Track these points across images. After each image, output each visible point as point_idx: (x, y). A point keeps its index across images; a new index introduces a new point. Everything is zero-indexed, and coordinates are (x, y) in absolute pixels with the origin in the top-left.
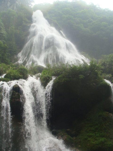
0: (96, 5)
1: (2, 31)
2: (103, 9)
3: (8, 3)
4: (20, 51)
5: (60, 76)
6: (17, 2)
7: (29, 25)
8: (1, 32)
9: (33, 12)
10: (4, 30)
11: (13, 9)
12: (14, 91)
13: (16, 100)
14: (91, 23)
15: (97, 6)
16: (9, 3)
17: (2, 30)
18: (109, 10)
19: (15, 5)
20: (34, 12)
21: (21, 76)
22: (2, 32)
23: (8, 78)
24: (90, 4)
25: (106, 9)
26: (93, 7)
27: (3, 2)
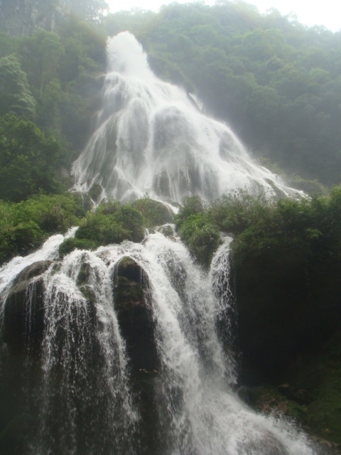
0: (287, 16)
1: (23, 96)
2: (307, 27)
3: (33, 11)
4: (76, 157)
5: (247, 232)
6: (59, 9)
7: (97, 78)
8: (21, 99)
9: (106, 39)
10: (28, 94)
11: (48, 28)
12: (125, 278)
13: (132, 302)
14: (279, 70)
15: (290, 20)
16: (37, 11)
17: (24, 94)
18: (325, 29)
19: (53, 16)
20: (109, 37)
21: (126, 231)
22: (23, 99)
23: (89, 238)
24: (269, 13)
25: (316, 27)
26: (279, 22)
27: (18, 8)
